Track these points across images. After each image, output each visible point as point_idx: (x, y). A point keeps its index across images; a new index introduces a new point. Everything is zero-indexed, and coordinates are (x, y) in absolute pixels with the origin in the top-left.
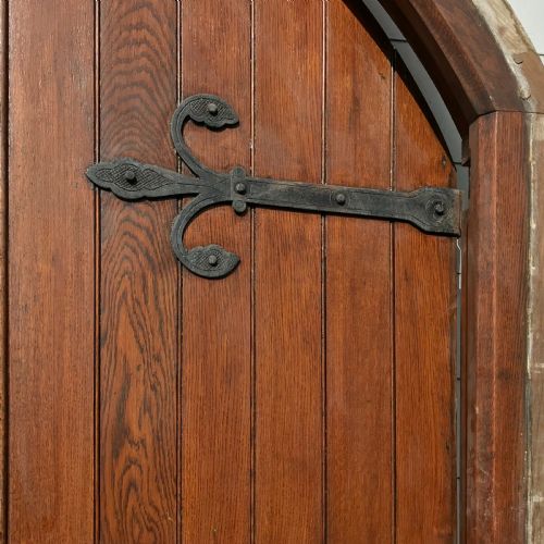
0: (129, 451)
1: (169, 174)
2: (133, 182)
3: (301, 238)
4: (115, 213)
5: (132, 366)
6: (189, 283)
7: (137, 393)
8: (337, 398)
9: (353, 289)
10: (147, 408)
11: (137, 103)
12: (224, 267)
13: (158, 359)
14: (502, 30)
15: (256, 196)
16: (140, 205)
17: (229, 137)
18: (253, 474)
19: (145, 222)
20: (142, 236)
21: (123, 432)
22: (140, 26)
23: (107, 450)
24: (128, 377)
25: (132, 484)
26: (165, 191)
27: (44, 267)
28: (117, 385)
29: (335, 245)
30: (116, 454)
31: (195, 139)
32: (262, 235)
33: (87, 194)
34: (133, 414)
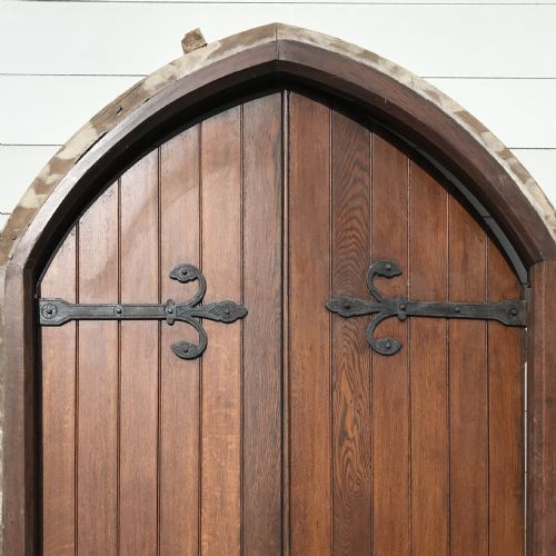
0: (347, 443)
1: (366, 303)
2: (348, 308)
3: (435, 332)
4: (340, 324)
5: (348, 401)
6: (376, 358)
7: (351, 414)
8: (455, 418)
9: (465, 359)
10: (355, 422)
11: (349, 267)
12: (394, 349)
13: (361, 397)
14: (547, 218)
15: (411, 310)
16: (352, 319)
17: (396, 281)
18: (410, 458)
19: (353, 327)
20: (352, 335)
21: (344, 434)
22: (351, 229)
23: (337, 443)
24: (346, 405)
25: (349, 460)
26: (363, 312)
27: (307, 352)
28: (341, 410)
29: (455, 335)
30: (341, 445)
31: (379, 284)
32: (414, 331)
33: (326, 316)
34: (349, 424)
